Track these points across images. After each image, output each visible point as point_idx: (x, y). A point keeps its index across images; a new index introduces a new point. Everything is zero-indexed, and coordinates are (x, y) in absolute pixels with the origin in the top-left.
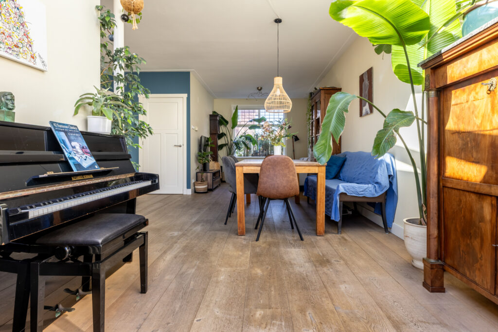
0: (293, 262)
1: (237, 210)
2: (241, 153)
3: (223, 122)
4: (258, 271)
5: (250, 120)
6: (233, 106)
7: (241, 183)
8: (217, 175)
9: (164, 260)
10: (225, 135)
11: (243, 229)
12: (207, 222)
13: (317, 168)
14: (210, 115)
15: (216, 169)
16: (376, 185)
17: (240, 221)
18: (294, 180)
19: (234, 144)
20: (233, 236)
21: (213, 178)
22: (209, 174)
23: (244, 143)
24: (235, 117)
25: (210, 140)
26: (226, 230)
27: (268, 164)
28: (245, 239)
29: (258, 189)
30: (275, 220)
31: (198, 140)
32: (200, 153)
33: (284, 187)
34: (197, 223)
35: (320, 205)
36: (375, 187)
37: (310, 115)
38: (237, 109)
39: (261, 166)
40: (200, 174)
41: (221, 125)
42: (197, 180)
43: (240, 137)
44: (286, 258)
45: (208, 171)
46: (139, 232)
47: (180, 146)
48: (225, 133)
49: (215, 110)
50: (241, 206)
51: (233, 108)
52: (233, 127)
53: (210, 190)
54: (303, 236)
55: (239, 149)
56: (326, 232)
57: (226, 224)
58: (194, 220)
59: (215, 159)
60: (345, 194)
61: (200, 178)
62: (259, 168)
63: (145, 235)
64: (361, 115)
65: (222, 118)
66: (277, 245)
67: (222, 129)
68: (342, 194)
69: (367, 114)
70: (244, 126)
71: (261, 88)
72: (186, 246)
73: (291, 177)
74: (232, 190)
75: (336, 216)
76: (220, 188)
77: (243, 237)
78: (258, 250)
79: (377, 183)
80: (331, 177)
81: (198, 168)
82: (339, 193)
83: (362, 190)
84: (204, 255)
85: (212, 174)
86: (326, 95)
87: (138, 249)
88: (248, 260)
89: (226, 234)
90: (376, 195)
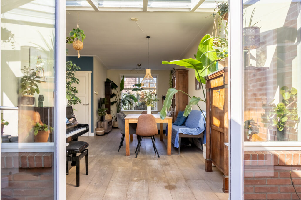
0: (152, 165)
1: (125, 143)
2: (126, 107)
3: (114, 86)
4: (136, 168)
5: (133, 85)
6: (121, 75)
7: (127, 128)
8: (110, 123)
9: (91, 165)
10: (115, 95)
11: (128, 153)
12: (108, 150)
13: (167, 120)
14: (105, 82)
15: (109, 119)
16: (198, 129)
17: (127, 149)
18: (155, 126)
19: (121, 102)
20: (123, 156)
21: (108, 126)
22: (105, 123)
23: (128, 101)
24: (122, 83)
25: (105, 99)
26: (119, 154)
27: (141, 119)
28: (129, 157)
29: (137, 131)
30: (146, 149)
31: (98, 100)
32: (99, 109)
33: (150, 130)
34: (102, 151)
35: (169, 139)
36: (198, 130)
37: (171, 85)
38: (124, 77)
39: (138, 119)
40: (99, 123)
41: (112, 89)
42: (97, 127)
43: (126, 97)
44: (149, 163)
45: (104, 121)
46: (85, 149)
47: (87, 105)
48: (115, 94)
49: (108, 78)
50: (128, 140)
51: (121, 77)
52: (121, 90)
53: (106, 133)
54: (160, 156)
55: (125, 104)
56: (172, 154)
57: (119, 151)
58: (100, 150)
59: (109, 112)
60: (182, 133)
61: (99, 126)
62: (137, 120)
63: (88, 150)
64: (196, 89)
65: (113, 83)
66: (145, 159)
67: (113, 91)
68: (180, 133)
69: (198, 89)
70: (129, 89)
71: (140, 65)
72: (100, 161)
73: (154, 125)
74: (122, 132)
75: (177, 145)
76: (112, 132)
77: (128, 157)
78: (136, 161)
79: (198, 128)
80: (180, 124)
81: (98, 119)
82: (178, 133)
83: (191, 131)
84: (110, 163)
85: (107, 123)
86: (180, 74)
87: (85, 156)
88: (131, 165)
89: (119, 156)
90: (198, 134)
